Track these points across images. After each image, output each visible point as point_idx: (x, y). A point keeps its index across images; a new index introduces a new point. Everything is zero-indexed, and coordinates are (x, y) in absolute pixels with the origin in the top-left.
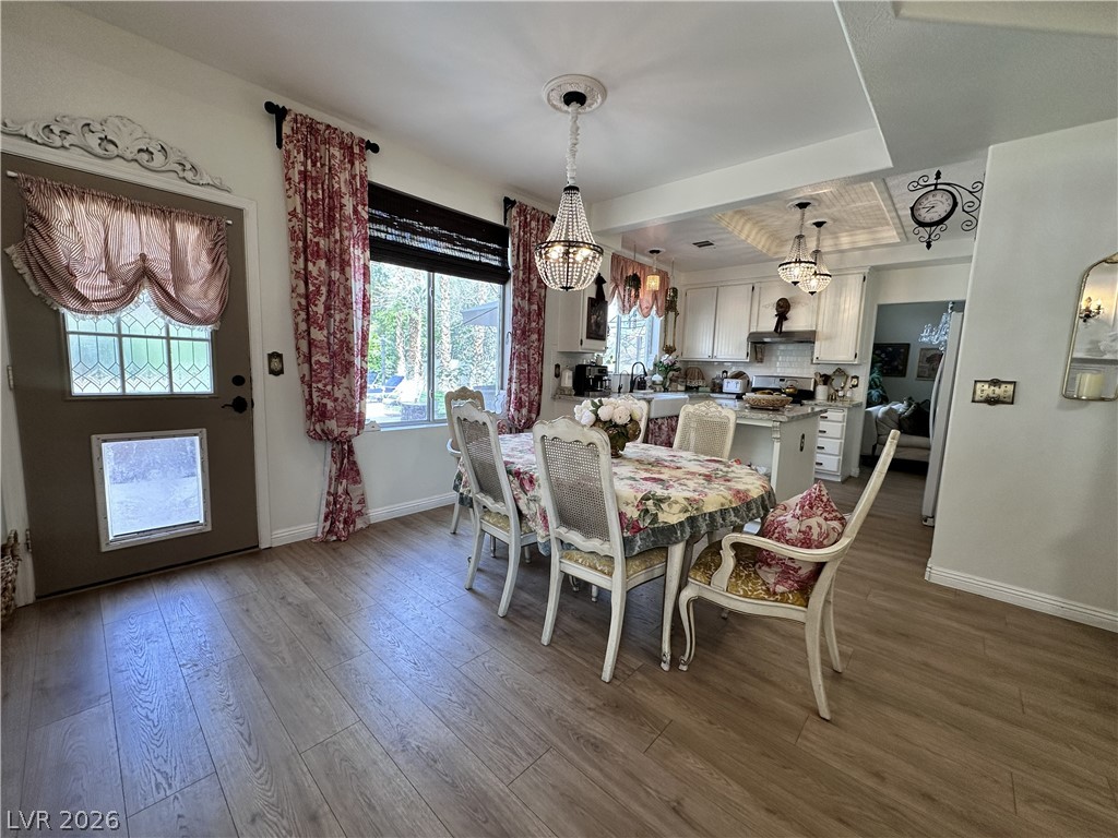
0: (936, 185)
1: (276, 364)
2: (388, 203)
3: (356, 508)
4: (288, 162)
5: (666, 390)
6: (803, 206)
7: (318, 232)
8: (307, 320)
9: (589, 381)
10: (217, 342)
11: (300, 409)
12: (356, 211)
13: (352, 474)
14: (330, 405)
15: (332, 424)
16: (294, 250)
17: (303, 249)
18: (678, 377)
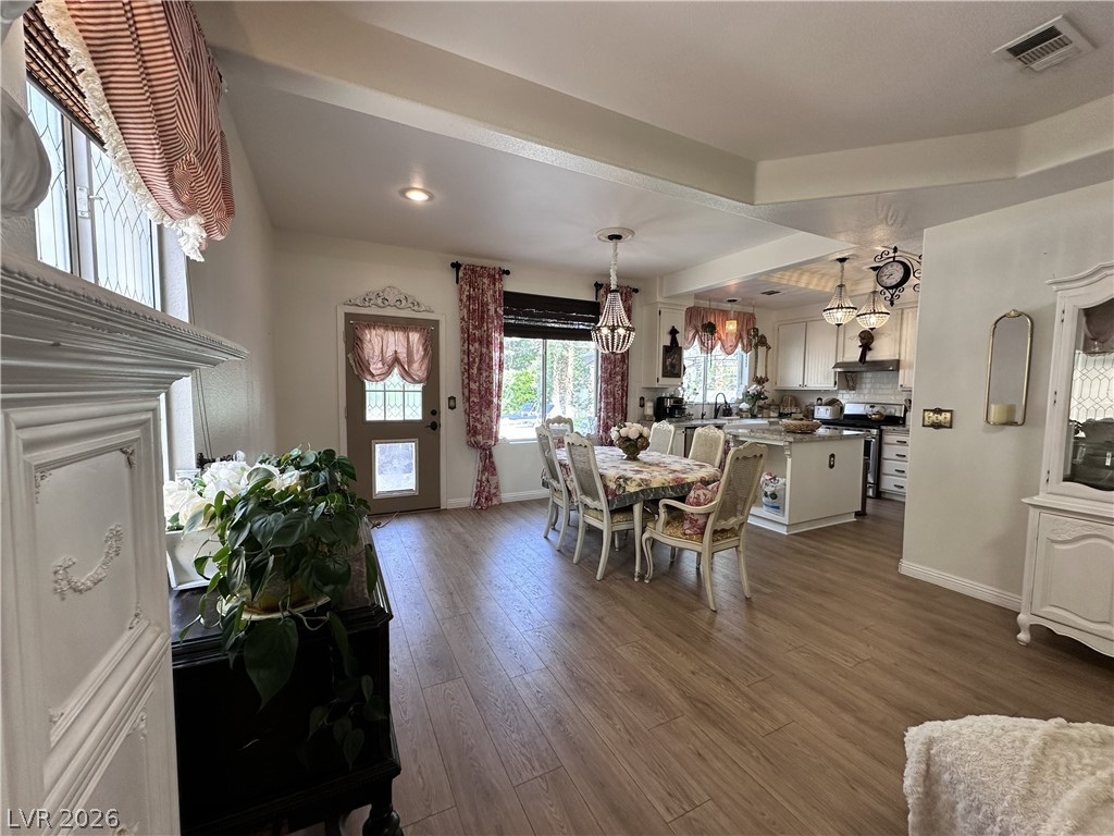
0: (894, 257)
1: (452, 403)
2: (515, 302)
3: (493, 491)
4: (461, 291)
5: (754, 416)
6: (842, 260)
7: (475, 327)
8: (468, 378)
9: (668, 409)
10: (425, 392)
11: (464, 428)
12: (496, 311)
13: (491, 469)
14: (479, 426)
15: (480, 438)
16: (463, 338)
17: (468, 338)
18: (770, 405)
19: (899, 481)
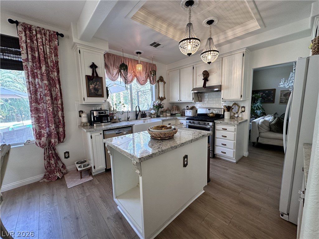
5: (158, 116)
18: (166, 110)
19: (224, 149)
